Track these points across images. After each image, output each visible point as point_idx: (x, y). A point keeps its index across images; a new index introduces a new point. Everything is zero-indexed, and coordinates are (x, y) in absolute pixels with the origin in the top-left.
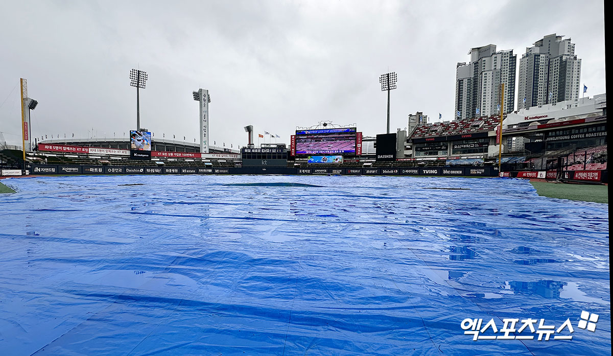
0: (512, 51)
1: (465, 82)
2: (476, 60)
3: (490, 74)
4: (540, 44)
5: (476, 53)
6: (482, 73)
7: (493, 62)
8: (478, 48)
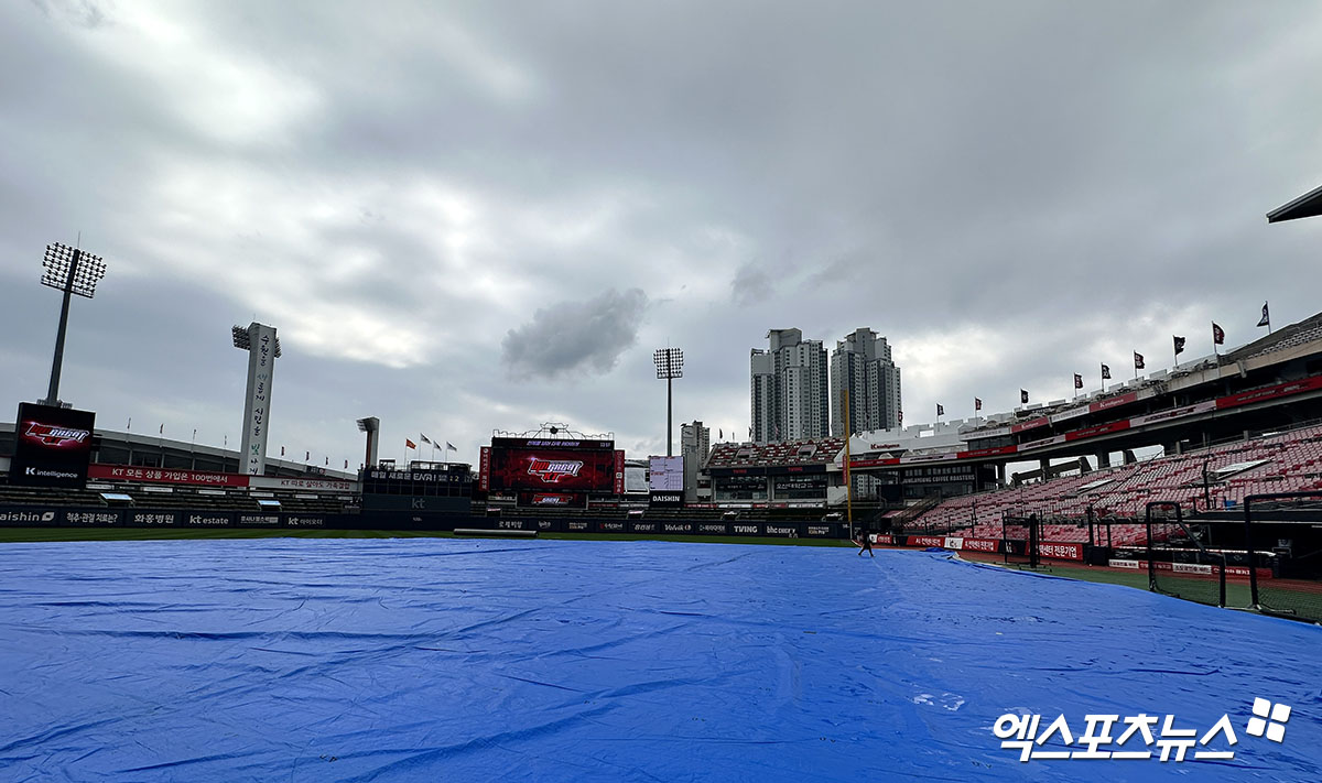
0: (821, 344)
1: (764, 380)
2: (776, 348)
3: (796, 372)
4: (852, 338)
5: (776, 337)
6: (785, 370)
7: (799, 356)
8: (779, 332)
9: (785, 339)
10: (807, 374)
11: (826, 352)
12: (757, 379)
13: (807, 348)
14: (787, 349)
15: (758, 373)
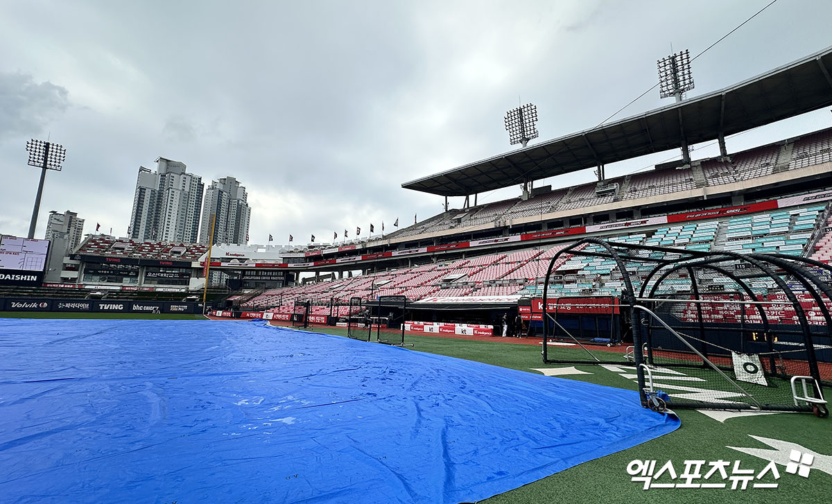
0: (200, 179)
1: (148, 192)
2: (163, 172)
3: (177, 195)
4: (223, 181)
5: (164, 164)
6: (168, 189)
7: (181, 182)
8: (168, 161)
9: (170, 168)
10: (186, 198)
11: (203, 185)
12: (141, 191)
13: (188, 178)
14: (172, 174)
15: (144, 186)
